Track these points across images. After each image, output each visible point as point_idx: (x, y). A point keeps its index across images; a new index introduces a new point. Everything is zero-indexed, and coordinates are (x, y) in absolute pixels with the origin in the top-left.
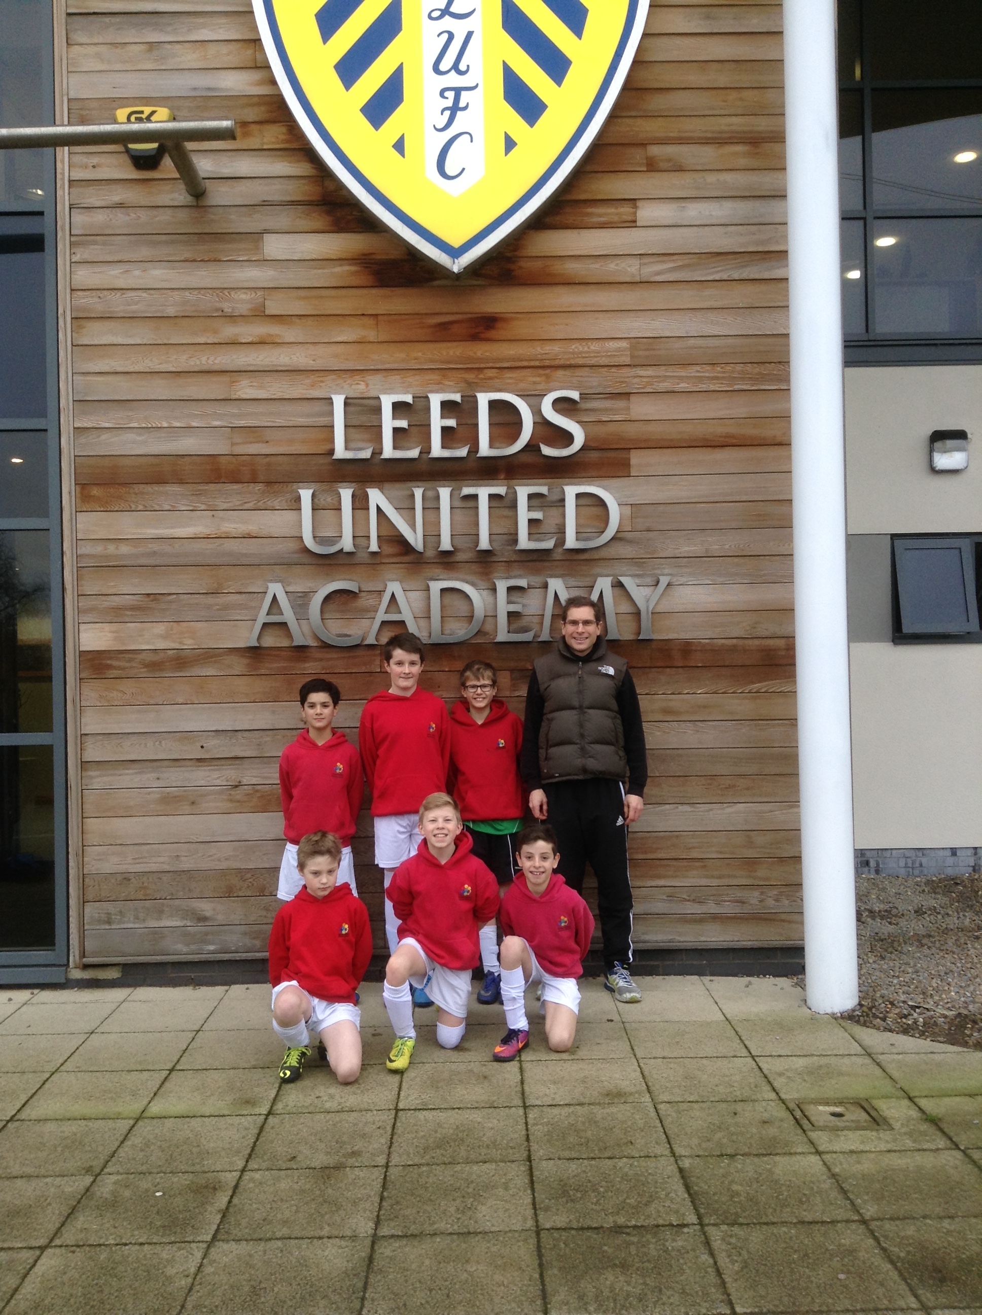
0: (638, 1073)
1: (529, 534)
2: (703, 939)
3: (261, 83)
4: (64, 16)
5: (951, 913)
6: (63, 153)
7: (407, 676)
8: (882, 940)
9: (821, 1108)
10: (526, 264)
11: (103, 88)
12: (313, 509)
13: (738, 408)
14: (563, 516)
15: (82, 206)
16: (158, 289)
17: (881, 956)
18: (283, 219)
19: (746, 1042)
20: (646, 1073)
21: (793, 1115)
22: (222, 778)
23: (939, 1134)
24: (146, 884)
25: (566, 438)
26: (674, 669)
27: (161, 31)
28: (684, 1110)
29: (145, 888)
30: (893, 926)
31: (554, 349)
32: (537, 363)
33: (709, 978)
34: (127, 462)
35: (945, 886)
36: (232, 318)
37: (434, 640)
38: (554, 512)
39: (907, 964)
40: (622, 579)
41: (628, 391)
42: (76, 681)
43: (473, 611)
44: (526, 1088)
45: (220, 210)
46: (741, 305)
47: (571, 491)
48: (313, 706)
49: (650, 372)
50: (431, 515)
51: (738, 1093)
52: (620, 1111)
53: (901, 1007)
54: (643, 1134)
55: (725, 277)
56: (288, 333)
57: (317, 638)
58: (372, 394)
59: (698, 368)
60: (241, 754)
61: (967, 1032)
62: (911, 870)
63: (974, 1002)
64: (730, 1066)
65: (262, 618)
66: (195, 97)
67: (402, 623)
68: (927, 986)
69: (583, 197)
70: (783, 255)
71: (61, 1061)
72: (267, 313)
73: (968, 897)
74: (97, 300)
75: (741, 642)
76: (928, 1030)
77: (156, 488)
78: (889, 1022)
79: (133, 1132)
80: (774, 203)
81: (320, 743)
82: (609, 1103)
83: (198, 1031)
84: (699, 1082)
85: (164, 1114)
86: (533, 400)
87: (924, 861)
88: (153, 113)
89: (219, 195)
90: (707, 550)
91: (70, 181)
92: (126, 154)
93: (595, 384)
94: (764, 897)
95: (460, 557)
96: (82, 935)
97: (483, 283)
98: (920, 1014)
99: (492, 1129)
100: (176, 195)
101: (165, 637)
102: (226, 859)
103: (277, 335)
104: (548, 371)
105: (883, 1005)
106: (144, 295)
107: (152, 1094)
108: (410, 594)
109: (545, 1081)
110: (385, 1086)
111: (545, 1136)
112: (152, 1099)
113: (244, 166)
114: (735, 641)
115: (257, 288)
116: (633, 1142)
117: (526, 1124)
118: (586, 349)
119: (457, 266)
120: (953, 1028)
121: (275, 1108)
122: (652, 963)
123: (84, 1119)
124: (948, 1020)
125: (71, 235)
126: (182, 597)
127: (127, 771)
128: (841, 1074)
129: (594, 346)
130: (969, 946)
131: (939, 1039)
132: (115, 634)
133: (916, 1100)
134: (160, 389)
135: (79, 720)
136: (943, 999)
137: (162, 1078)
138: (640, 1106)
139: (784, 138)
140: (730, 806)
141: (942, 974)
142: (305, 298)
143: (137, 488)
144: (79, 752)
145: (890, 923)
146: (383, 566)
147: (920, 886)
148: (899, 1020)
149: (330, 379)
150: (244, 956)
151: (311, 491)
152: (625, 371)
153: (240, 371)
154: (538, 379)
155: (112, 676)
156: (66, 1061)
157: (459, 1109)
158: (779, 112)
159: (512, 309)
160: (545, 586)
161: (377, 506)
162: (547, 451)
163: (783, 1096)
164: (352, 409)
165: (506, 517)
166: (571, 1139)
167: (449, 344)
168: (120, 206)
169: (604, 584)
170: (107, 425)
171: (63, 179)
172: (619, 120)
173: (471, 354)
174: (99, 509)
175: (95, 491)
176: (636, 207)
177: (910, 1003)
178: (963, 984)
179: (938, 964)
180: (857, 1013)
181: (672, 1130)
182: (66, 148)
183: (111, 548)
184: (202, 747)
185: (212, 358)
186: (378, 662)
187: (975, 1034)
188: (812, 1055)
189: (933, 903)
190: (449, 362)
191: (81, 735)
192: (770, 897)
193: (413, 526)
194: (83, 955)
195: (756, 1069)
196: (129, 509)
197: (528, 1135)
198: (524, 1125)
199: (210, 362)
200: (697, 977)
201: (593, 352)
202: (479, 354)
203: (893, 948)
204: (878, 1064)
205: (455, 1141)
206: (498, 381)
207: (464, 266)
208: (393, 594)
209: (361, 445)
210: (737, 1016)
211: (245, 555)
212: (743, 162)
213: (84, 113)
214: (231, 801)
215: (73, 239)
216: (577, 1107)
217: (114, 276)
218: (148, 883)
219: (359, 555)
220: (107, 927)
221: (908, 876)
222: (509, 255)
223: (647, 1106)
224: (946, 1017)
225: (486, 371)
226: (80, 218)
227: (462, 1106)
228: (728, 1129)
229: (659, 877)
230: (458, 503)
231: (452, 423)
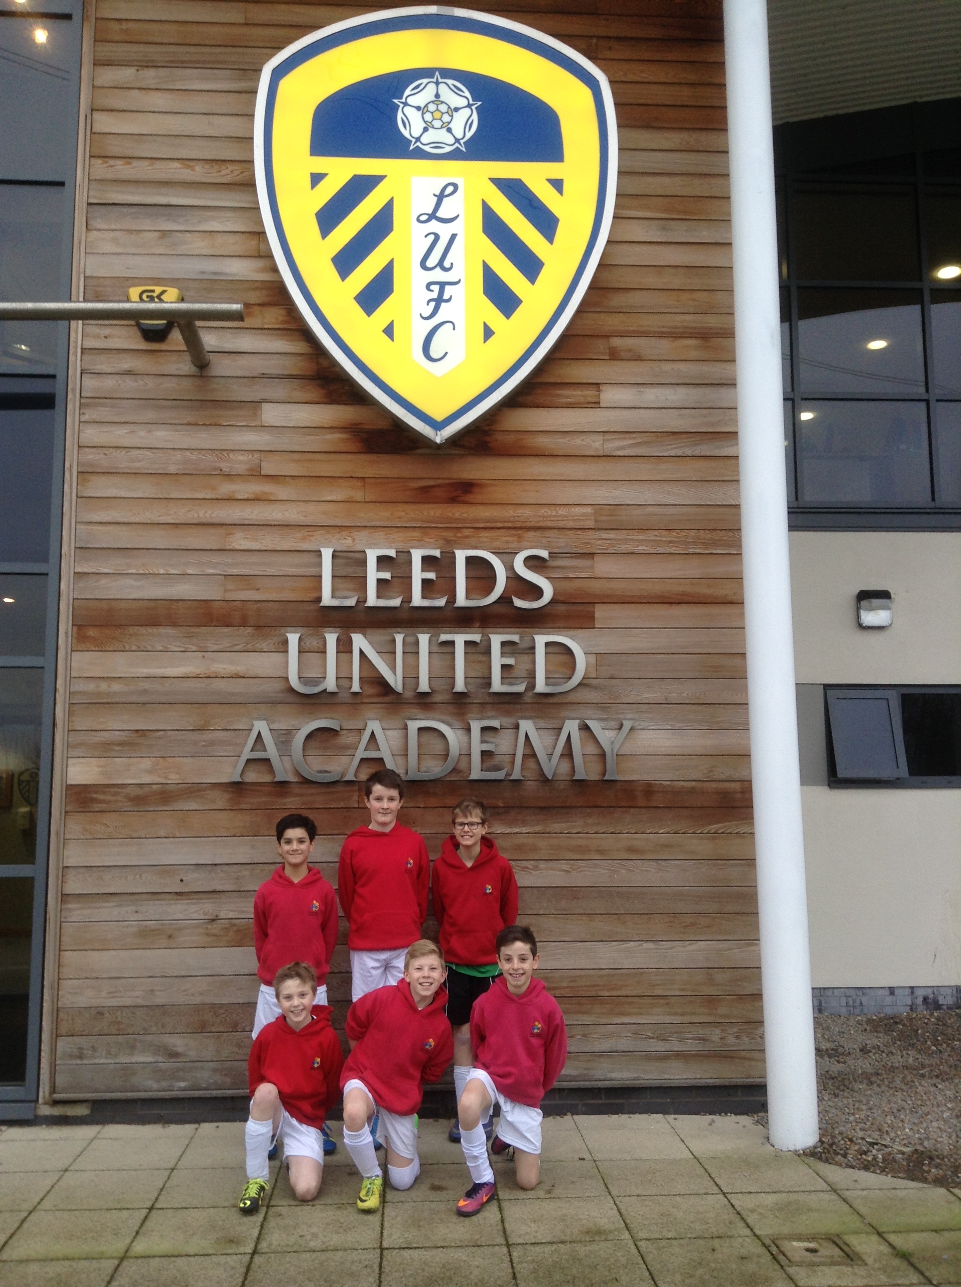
0: (615, 1211)
1: (502, 678)
2: (666, 1076)
3: (262, 270)
4: (85, 205)
5: (894, 1051)
6: (77, 326)
7: (385, 811)
8: (833, 1079)
9: (795, 1244)
10: (500, 437)
11: (117, 268)
12: (299, 652)
13: (692, 569)
14: (534, 662)
15: (92, 371)
16: (162, 448)
17: (834, 1094)
18: (280, 390)
19: (716, 1179)
20: (623, 1211)
21: (769, 1251)
22: (200, 912)
23: (911, 1269)
24: (119, 1019)
25: (536, 592)
26: (637, 809)
27: (174, 221)
28: (663, 1247)
29: (119, 1023)
30: (841, 1065)
31: (527, 512)
32: (510, 525)
33: (673, 1116)
34: (123, 605)
35: (885, 1025)
36: (229, 477)
37: (410, 777)
38: (526, 658)
39: (860, 1102)
40: (588, 722)
41: (593, 551)
42: (61, 814)
43: (448, 750)
44: (507, 1225)
45: (223, 380)
46: (694, 478)
47: (541, 640)
48: (289, 842)
49: (612, 535)
50: (411, 659)
51: (714, 1230)
52: (602, 1248)
53: (860, 1143)
54: (627, 1270)
55: (680, 453)
56: (281, 492)
57: (297, 773)
58: (359, 548)
59: (656, 533)
60: (219, 888)
61: (925, 1168)
62: (852, 1009)
63: (928, 1138)
64: (703, 1203)
65: (247, 754)
66: (202, 280)
67: (381, 760)
68: (882, 1123)
69: (552, 380)
70: (732, 436)
71: (37, 1200)
72: (262, 473)
73: (908, 1036)
74: (102, 456)
75: (699, 785)
76: (888, 1166)
77: (150, 630)
78: (851, 1159)
79: (119, 1273)
80: (724, 391)
81: (296, 880)
82: (590, 1241)
83: (173, 1170)
84: (675, 1219)
85: (148, 1253)
86: (506, 557)
87: (864, 1000)
88: (163, 292)
89: (221, 367)
90: (666, 698)
91: (82, 349)
92: (136, 328)
93: (562, 544)
94: (725, 1035)
95: (438, 698)
96: (53, 1071)
97: (462, 452)
98: (878, 1150)
99: (478, 1267)
100: (181, 366)
101: (150, 772)
102: (201, 994)
103: (271, 494)
104: (520, 532)
105: (843, 1142)
106: (148, 453)
107: (134, 1234)
108: (389, 732)
109: (525, 1220)
110: (368, 1225)
111: (531, 1274)
112: (135, 1237)
113: (246, 342)
114: (693, 784)
115: (254, 451)
116: (618, 1279)
117: (511, 1261)
118: (554, 513)
119: (439, 437)
120: (911, 1165)
121: (259, 1247)
122: (617, 1101)
123: (68, 1259)
124: (906, 1156)
125: (81, 397)
126: (170, 733)
127: (107, 904)
128: (810, 1210)
129: (562, 511)
130: (917, 1083)
131: (900, 1175)
132: (100, 769)
133: (885, 1235)
134: (159, 539)
135: (61, 851)
136: (898, 1136)
137: (142, 1217)
138: (621, 1244)
139: (734, 334)
140: (691, 944)
141: (895, 1111)
142: (298, 461)
143: (131, 630)
144: (60, 885)
145: (838, 1062)
146: (363, 706)
147: (862, 1025)
148: (860, 1157)
149: (319, 533)
150: (215, 1093)
151: (298, 635)
152: (590, 533)
153: (235, 525)
154: (510, 539)
155: (97, 809)
156: (42, 1199)
157: (443, 1247)
158: (729, 312)
159: (487, 476)
160: (517, 727)
161: (360, 649)
162: (518, 603)
163: (758, 1232)
164: (337, 561)
165: (480, 662)
166: (557, 1277)
167: (430, 506)
168: (129, 373)
169: (571, 726)
170: (106, 571)
171: (76, 347)
172: (585, 315)
173: (450, 515)
174: (94, 649)
175: (91, 632)
176: (599, 390)
177: (868, 1140)
178: (916, 1121)
179: (889, 1102)
180: (819, 1150)
181: (655, 1267)
182: (80, 322)
183: (104, 686)
184: (182, 881)
185: (209, 512)
186: (356, 798)
187: (933, 1170)
188: (780, 1192)
189: (876, 1042)
190: (432, 522)
191: (63, 868)
192: (731, 1034)
193: (393, 669)
194: (53, 1090)
195: (729, 1206)
196: (123, 649)
197: (514, 1274)
198: (510, 1263)
199: (207, 515)
200: (661, 1115)
201: (561, 516)
202: (457, 515)
203: (845, 1086)
204: (845, 1200)
205: (443, 1279)
206: (474, 539)
207: (446, 437)
208: (373, 732)
209: (345, 593)
210: (704, 1154)
211: (233, 694)
212: (694, 354)
213: (99, 289)
214: (207, 935)
215: (83, 401)
216: (560, 1245)
217: (120, 435)
218: (122, 1018)
219: (341, 695)
220: (79, 1062)
221: (849, 1016)
222: (487, 428)
223: (627, 1243)
224: (903, 1153)
225: (464, 530)
226: (90, 383)
227: (446, 1244)
228: (708, 1265)
229: (623, 1014)
230: (435, 649)
231: (431, 575)
